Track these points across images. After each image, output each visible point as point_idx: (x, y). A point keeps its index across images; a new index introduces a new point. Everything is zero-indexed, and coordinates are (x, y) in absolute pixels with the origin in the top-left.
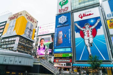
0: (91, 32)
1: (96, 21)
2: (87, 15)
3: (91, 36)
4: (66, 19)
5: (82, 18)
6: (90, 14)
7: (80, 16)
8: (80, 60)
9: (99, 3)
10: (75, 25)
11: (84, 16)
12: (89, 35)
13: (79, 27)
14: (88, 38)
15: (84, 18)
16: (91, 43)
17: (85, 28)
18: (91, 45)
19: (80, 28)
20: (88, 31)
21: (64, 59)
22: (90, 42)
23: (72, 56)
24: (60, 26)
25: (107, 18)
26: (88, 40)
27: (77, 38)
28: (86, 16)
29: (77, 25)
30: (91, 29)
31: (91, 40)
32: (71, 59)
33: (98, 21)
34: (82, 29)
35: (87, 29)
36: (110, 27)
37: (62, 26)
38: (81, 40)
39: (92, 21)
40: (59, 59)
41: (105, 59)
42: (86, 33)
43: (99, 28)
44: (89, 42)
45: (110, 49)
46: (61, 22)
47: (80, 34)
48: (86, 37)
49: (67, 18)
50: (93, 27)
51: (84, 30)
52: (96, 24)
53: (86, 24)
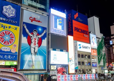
0: (38, 40)
8: (24, 68)
10: (23, 27)
12: (35, 44)
13: (27, 30)
15: (34, 23)
16: (36, 52)
18: (36, 54)
19: (29, 33)
20: (36, 39)
21: (8, 68)
24: (4, 19)
26: (34, 48)
29: (25, 27)
30: (38, 38)
32: (16, 68)
37: (7, 21)
39: (40, 29)
41: (43, 69)
42: (33, 41)
43: (44, 39)
44: (34, 51)
47: (27, 39)
50: (40, 36)
51: (32, 37)
52: (43, 34)
53: (35, 31)
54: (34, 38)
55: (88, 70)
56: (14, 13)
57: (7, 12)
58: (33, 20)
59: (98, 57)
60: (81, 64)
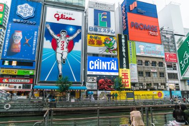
0: (67, 44)
1: (76, 32)
2: (67, 18)
3: (65, 50)
4: (31, 11)
5: (58, 20)
6: (70, 19)
7: (57, 16)
8: (46, 80)
9: (84, 8)
10: (46, 28)
11: (62, 18)
12: (63, 48)
13: (51, 32)
14: (61, 52)
15: (62, 21)
17: (60, 36)
18: (64, 61)
19: (53, 35)
20: (64, 42)
21: (19, 79)
22: (64, 58)
23: (35, 74)
24: (19, 21)
25: (89, 32)
27: (46, 49)
28: (64, 18)
29: (49, 28)
31: (65, 55)
32: (32, 79)
33: (78, 32)
34: (56, 37)
35: (63, 39)
36: (89, 43)
37: (22, 22)
38: (52, 53)
39: (71, 29)
40: (10, 78)
41: (76, 81)
42: (59, 44)
43: (78, 41)
44: (62, 58)
45: (83, 69)
46: (22, 14)
48: (59, 50)
49: (35, 12)
50: (71, 38)
51: (58, 39)
52: (75, 35)
53: (63, 31)
54: (61, 41)
55: (160, 84)
56: (32, 12)
57: (22, 12)
58: (60, 17)
59: (181, 65)
60: (145, 75)
